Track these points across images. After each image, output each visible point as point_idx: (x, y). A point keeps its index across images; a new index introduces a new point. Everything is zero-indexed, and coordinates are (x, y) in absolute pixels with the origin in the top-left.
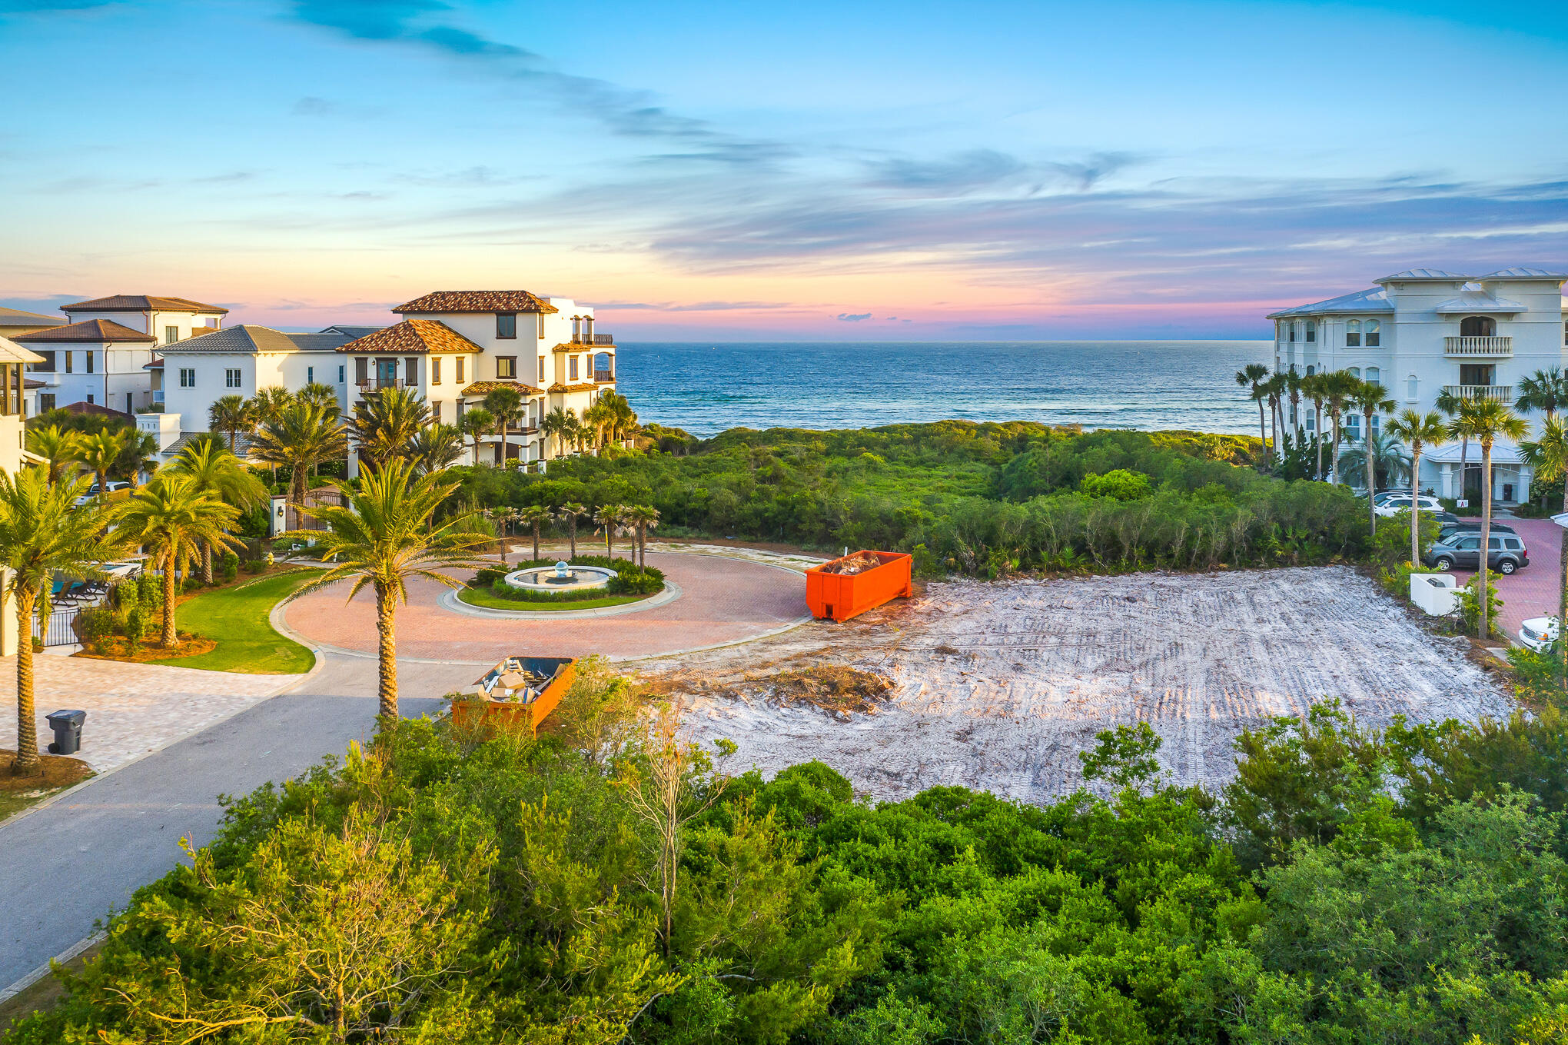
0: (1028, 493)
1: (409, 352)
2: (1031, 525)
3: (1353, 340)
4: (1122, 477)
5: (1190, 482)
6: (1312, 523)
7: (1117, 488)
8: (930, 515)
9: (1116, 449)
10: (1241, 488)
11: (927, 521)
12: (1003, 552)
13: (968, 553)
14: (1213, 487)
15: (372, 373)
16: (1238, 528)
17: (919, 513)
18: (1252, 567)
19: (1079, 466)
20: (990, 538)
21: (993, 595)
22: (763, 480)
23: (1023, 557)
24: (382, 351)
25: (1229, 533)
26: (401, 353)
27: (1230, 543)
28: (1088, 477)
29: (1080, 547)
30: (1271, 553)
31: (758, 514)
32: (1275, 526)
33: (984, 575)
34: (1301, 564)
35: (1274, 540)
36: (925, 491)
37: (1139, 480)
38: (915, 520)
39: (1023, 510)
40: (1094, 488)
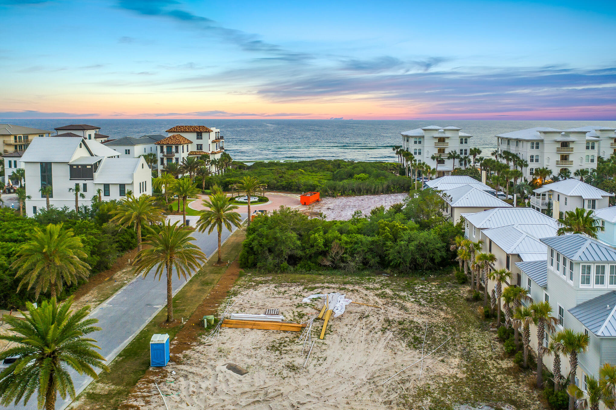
0: (341, 179)
1: (176, 144)
2: (343, 186)
3: (415, 142)
4: (362, 175)
5: (377, 176)
6: (400, 185)
7: (361, 178)
8: (320, 184)
9: (362, 168)
10: (388, 178)
11: (320, 186)
12: (337, 192)
13: (330, 192)
14: (382, 177)
15: (165, 150)
16: (385, 186)
17: (318, 184)
18: (387, 194)
19: (353, 172)
20: (335, 189)
21: (336, 200)
22: (280, 177)
23: (341, 193)
24: (168, 144)
25: (383, 187)
26: (174, 144)
27: (383, 189)
28: (355, 175)
29: (353, 191)
30: (391, 191)
31: (281, 185)
32: (393, 185)
33: (333, 197)
34: (397, 193)
35: (392, 188)
36: (317, 179)
37: (367, 176)
38: (317, 186)
39: (341, 183)
40: (356, 178)
